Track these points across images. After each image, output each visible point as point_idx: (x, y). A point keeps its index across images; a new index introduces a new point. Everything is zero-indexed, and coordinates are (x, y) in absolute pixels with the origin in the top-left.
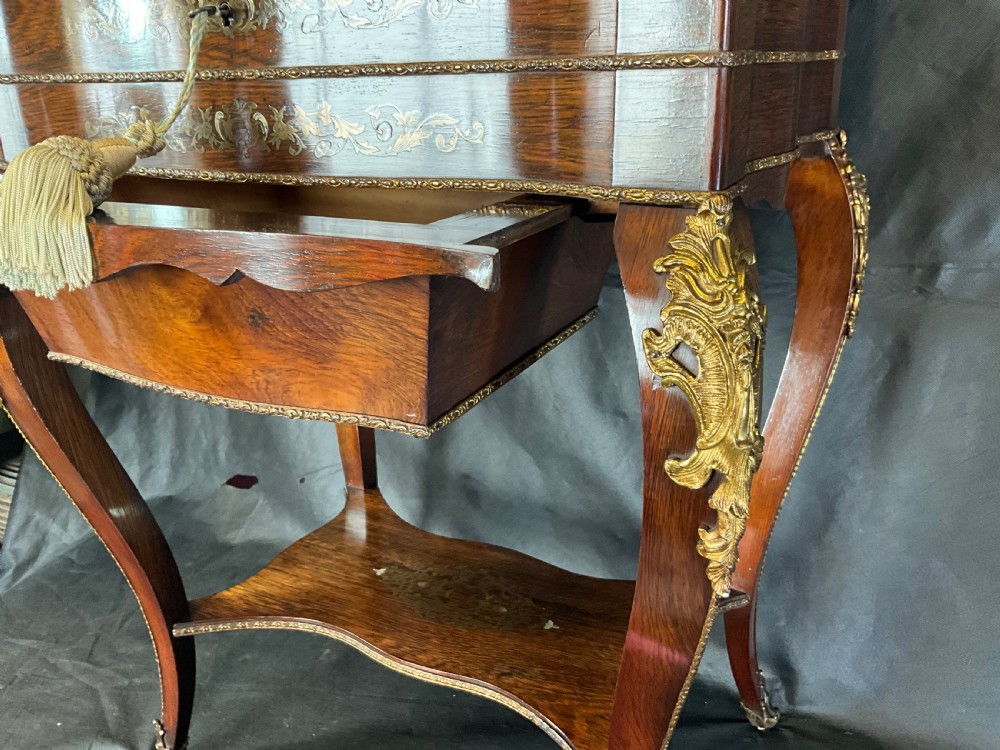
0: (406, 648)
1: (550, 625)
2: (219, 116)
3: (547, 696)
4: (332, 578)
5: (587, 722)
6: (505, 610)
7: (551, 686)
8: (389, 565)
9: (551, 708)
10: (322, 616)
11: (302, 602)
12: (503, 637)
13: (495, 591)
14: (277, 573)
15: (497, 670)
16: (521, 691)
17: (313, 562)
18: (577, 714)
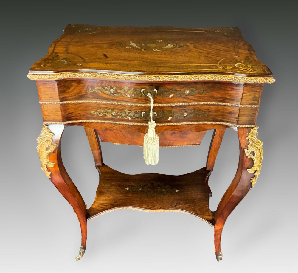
0: (150, 207)
1: (177, 191)
2: (143, 113)
3: (187, 208)
4: (117, 194)
5: (199, 210)
6: (165, 190)
7: (187, 205)
8: (128, 186)
9: (190, 210)
10: (124, 205)
11: (115, 203)
12: (169, 197)
13: (160, 186)
14: (102, 197)
15: (173, 206)
16: (182, 208)
17: (108, 191)
18: (196, 210)
